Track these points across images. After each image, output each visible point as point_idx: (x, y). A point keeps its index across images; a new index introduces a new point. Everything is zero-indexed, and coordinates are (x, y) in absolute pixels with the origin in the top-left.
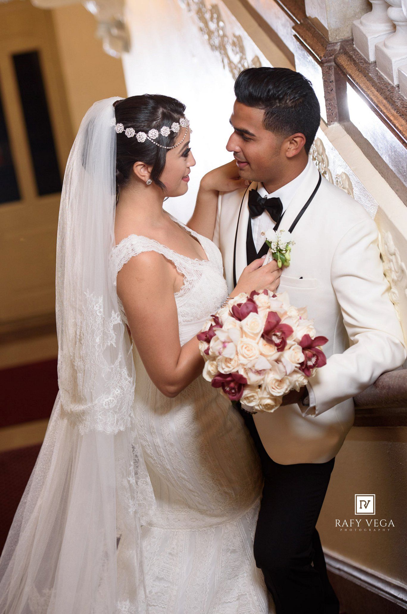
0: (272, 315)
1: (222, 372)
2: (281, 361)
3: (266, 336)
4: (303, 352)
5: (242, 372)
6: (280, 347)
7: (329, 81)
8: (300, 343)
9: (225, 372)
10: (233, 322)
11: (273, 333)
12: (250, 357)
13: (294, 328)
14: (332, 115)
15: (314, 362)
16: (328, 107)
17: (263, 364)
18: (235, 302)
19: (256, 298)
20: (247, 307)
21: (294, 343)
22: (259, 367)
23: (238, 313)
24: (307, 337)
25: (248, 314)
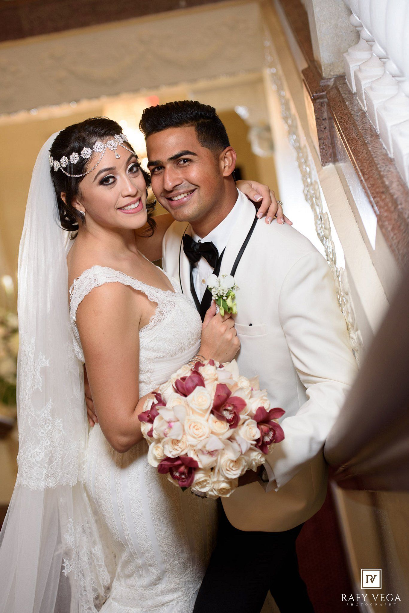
0: (221, 387)
1: (170, 456)
2: (234, 439)
3: (215, 412)
4: (258, 427)
5: (192, 455)
6: (232, 423)
7: (322, 119)
8: (255, 417)
9: (173, 455)
10: (178, 398)
11: (224, 408)
12: (200, 437)
13: (247, 401)
14: (326, 155)
15: (270, 438)
16: (322, 147)
17: (215, 444)
18: (178, 376)
19: (201, 370)
20: (193, 381)
21: (247, 417)
22: (210, 448)
23: (183, 388)
24: (261, 410)
25: (194, 388)
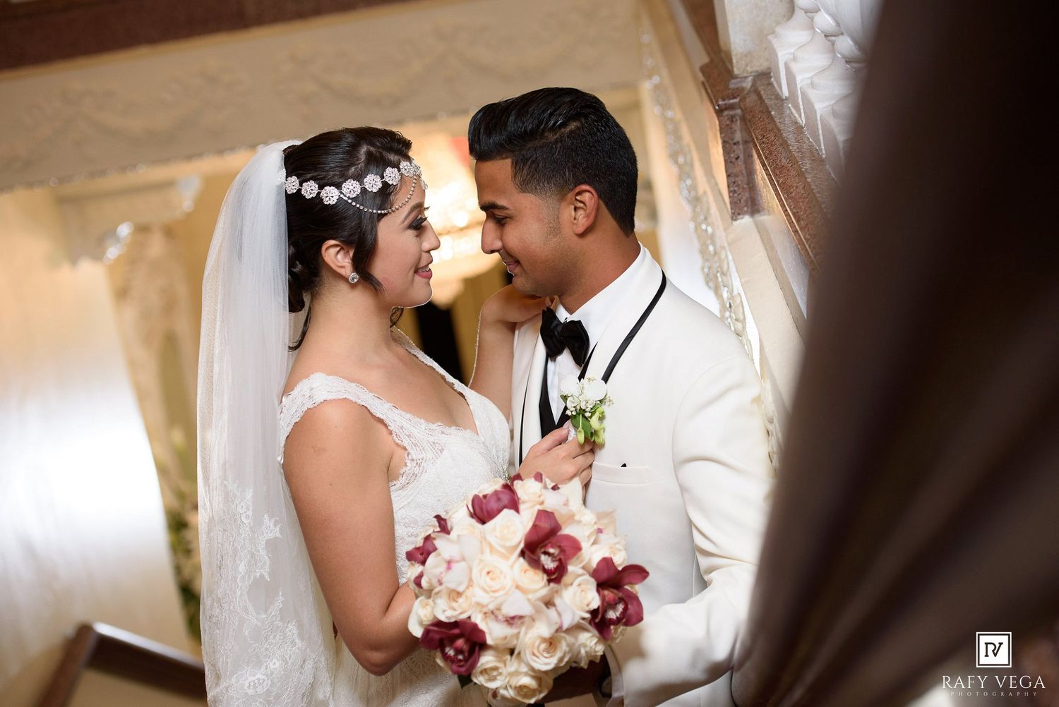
0: (544, 515)
1: (443, 618)
2: (554, 605)
3: (528, 554)
4: (598, 591)
5: (478, 620)
6: (553, 576)
7: (732, 142)
8: (595, 574)
9: (447, 618)
10: (471, 525)
11: (543, 550)
12: (494, 592)
13: (583, 544)
14: (738, 202)
15: (618, 614)
16: (732, 189)
17: (517, 605)
19: (518, 485)
20: (499, 499)
21: (581, 571)
22: (509, 611)
23: (481, 509)
24: (607, 562)
25: (499, 511)
